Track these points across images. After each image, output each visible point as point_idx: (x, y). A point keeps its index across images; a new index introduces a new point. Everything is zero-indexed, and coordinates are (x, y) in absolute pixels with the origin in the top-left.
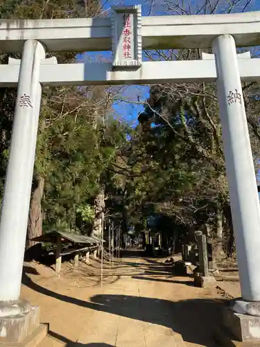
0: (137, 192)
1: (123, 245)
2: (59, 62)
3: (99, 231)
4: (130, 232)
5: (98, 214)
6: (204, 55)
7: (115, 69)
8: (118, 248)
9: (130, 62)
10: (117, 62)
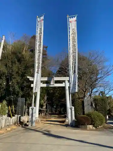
0: (57, 94)
1: (52, 112)
2: (43, 84)
3: (45, 107)
4: (55, 107)
5: (45, 102)
6: (63, 83)
7: (51, 85)
8: (50, 112)
9: (53, 84)
10: (51, 84)
